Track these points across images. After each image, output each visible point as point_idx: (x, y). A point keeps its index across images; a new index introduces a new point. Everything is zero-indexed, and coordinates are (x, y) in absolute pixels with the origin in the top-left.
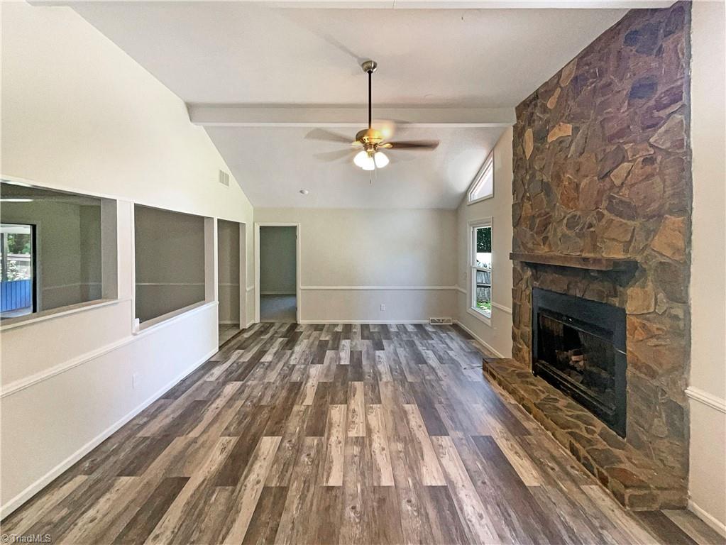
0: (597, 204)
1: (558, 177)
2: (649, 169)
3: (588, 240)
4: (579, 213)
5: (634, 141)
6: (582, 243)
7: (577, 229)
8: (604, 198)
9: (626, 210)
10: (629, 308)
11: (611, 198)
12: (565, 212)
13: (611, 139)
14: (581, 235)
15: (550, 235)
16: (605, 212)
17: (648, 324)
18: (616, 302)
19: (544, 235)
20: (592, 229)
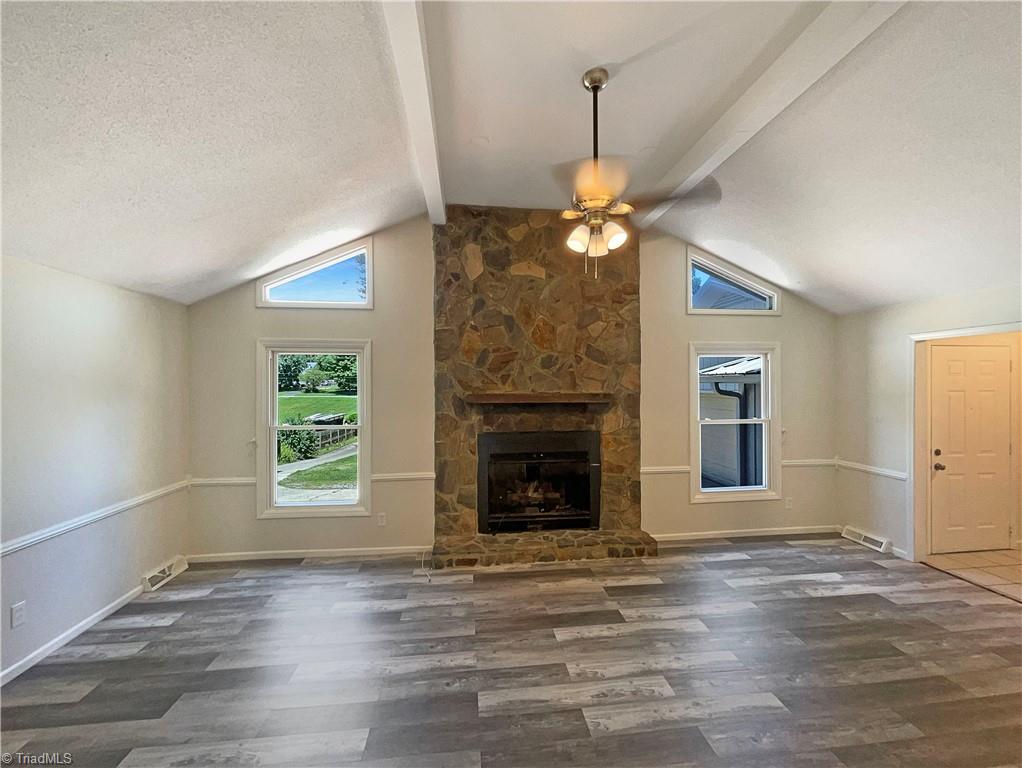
0: (576, 349)
1: (527, 315)
2: (619, 331)
3: (568, 379)
4: (556, 354)
5: (607, 308)
6: (560, 383)
7: (554, 369)
8: (582, 346)
9: (601, 358)
10: (606, 429)
11: (589, 346)
12: (538, 352)
13: (589, 300)
14: (556, 375)
15: (515, 373)
16: (583, 357)
17: (617, 437)
18: (593, 427)
19: (503, 372)
20: (571, 370)
